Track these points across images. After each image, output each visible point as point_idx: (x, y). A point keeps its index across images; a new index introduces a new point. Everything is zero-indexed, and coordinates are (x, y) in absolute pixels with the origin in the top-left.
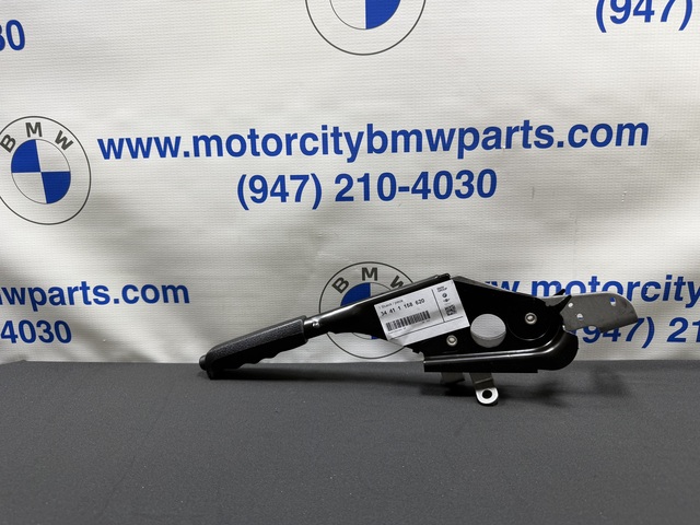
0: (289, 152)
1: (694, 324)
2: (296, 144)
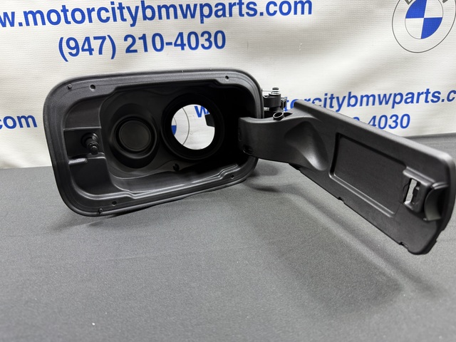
0: (91, 21)
2: (94, 15)
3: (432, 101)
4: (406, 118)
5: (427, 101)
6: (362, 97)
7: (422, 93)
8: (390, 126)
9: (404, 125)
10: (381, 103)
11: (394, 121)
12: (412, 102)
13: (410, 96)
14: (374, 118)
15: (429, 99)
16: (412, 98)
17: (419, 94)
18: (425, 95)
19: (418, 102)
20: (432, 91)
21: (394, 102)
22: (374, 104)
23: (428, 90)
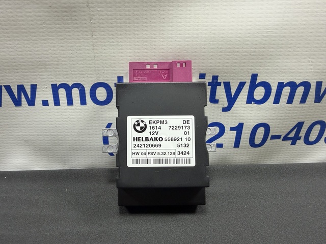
1: (232, 129)
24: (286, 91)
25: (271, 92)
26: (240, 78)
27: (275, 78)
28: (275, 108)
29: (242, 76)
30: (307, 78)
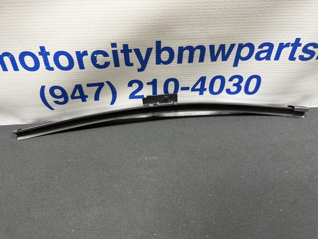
3: (302, 58)
4: (254, 81)
5: (292, 58)
6: (181, 50)
7: (288, 45)
8: (228, 91)
9: (251, 89)
10: (214, 58)
11: (234, 85)
12: (268, 58)
13: (266, 48)
14: (203, 79)
15: (296, 55)
16: (268, 51)
17: (282, 46)
18: (291, 48)
19: (277, 58)
20: (304, 43)
21: (238, 57)
22: (201, 59)
23: (298, 40)
24: (186, 53)
25: (174, 55)
26: (147, 45)
27: (175, 43)
28: (180, 66)
29: (148, 43)
30: (201, 42)
